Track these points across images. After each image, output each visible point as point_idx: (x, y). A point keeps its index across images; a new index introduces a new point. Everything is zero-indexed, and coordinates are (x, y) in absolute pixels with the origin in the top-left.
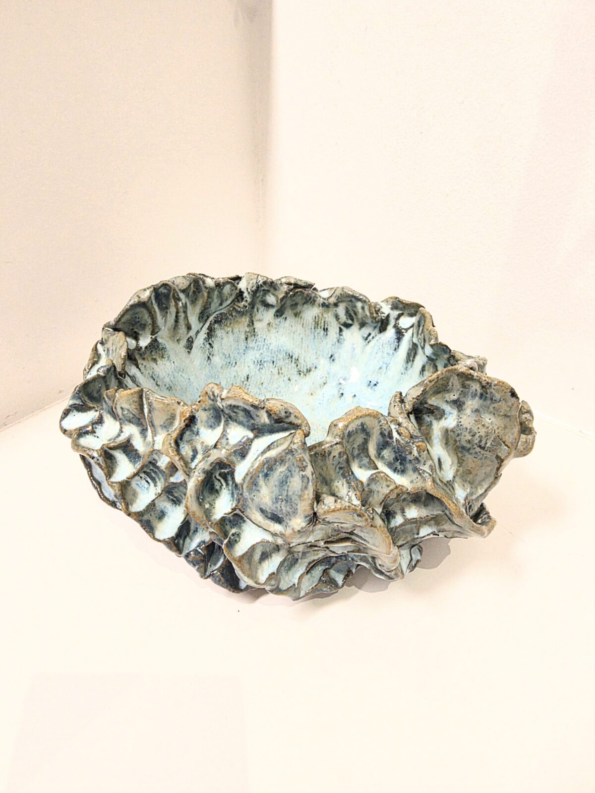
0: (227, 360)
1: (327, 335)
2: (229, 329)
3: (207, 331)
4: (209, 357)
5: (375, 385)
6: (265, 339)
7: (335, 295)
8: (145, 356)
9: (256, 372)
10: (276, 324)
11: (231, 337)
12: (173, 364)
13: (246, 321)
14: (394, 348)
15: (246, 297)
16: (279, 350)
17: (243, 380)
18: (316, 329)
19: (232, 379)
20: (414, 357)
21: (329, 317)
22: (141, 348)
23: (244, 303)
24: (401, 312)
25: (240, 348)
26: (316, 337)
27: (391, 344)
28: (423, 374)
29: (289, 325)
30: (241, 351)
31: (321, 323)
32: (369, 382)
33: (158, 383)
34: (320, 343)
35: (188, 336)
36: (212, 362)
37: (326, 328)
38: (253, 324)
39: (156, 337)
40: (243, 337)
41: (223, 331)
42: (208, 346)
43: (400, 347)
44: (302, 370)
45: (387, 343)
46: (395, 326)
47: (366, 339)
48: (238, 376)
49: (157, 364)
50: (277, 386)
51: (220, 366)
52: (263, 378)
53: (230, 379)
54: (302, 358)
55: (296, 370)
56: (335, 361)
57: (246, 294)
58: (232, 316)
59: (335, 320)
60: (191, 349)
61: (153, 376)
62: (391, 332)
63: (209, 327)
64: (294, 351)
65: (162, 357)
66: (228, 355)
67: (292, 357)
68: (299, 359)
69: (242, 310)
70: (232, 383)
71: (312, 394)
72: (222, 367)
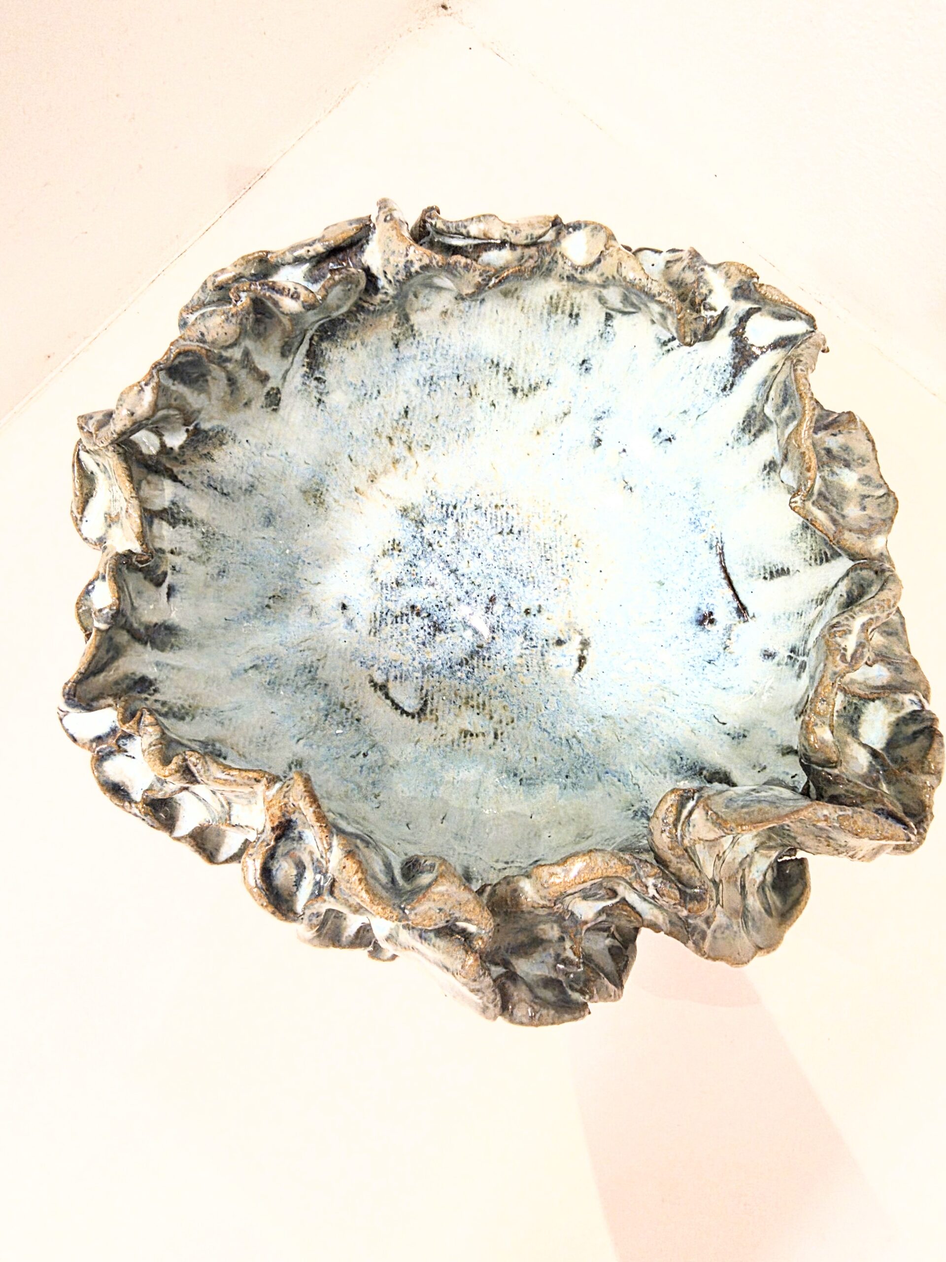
0: (359, 393)
1: (577, 323)
2: (353, 343)
3: (306, 360)
4: (319, 400)
5: (669, 440)
6: (437, 339)
7: (601, 267)
8: (185, 458)
9: (422, 398)
10: (460, 311)
11: (361, 352)
12: (246, 445)
13: (391, 319)
14: (722, 386)
15: (383, 288)
16: (469, 356)
17: (396, 417)
18: (553, 315)
19: (375, 421)
20: (760, 431)
21: (584, 298)
22: (172, 449)
23: (380, 296)
24: (756, 306)
25: (383, 364)
26: (552, 327)
27: (716, 373)
28: (769, 473)
29: (491, 311)
30: (386, 369)
31: (564, 306)
32: (657, 430)
33: (225, 491)
34: (561, 337)
35: (266, 390)
36: (327, 405)
37: (574, 313)
38: (407, 319)
39: (196, 425)
40: (390, 344)
41: (342, 349)
42: (314, 383)
43: (735, 387)
44: (519, 386)
45: (710, 367)
46: (738, 335)
47: (665, 344)
48: (386, 413)
49: (213, 460)
50: (468, 419)
51: (347, 405)
52: (438, 406)
53: (371, 422)
54: (521, 366)
55: (507, 385)
56: (591, 371)
57: (382, 282)
58: (359, 321)
59: (597, 301)
60: (278, 405)
61: (212, 483)
62: (723, 342)
63: (308, 351)
64: (501, 355)
65: (221, 444)
66: (360, 383)
67: (498, 365)
68: (514, 369)
69: (377, 308)
70: (375, 427)
71: (538, 433)
72: (350, 407)
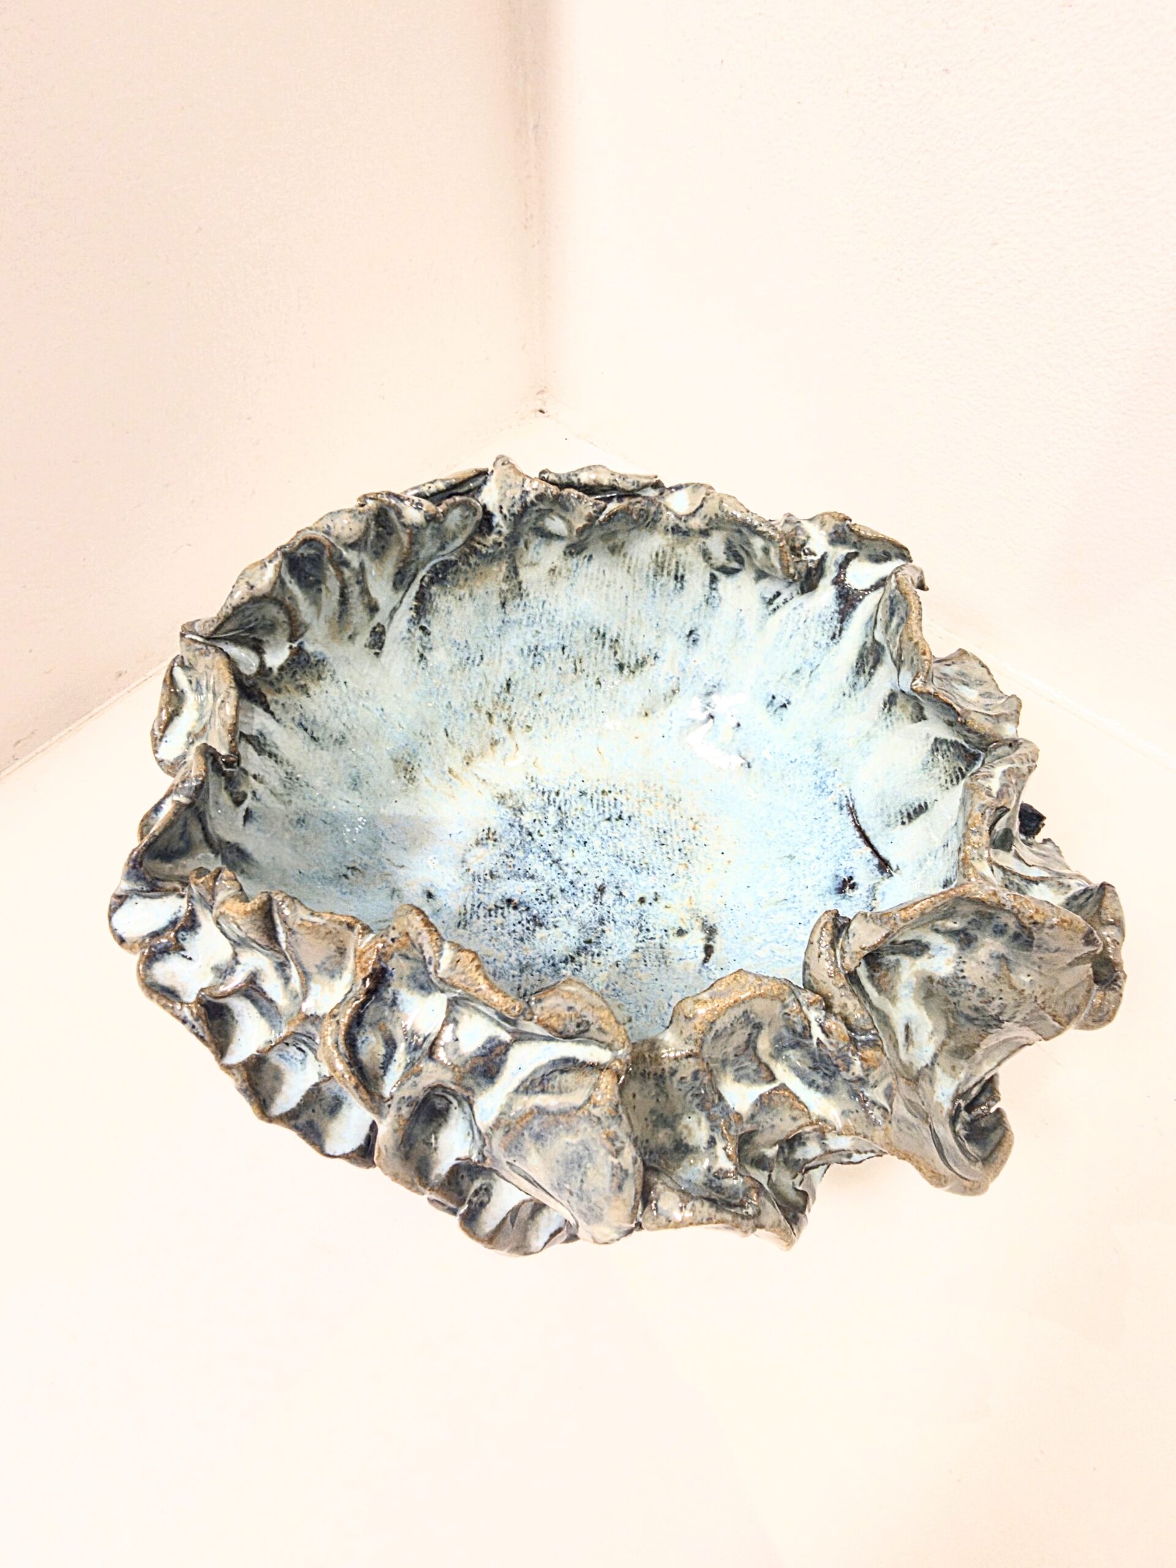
0: (462, 655)
1: (682, 588)
2: (462, 592)
3: (415, 603)
4: (422, 656)
5: (784, 706)
6: (544, 602)
7: (703, 511)
8: (282, 685)
9: (525, 670)
10: (569, 570)
11: (469, 607)
12: (344, 687)
13: (501, 570)
14: (831, 634)
15: (497, 525)
16: (576, 624)
17: (498, 690)
18: (659, 577)
19: (476, 691)
20: (874, 667)
21: (689, 554)
22: (270, 669)
23: (494, 536)
24: (853, 550)
25: (489, 625)
26: (658, 593)
27: (824, 623)
28: (889, 710)
29: (599, 570)
30: (491, 631)
31: (669, 565)
32: (770, 698)
33: (315, 735)
34: (666, 605)
35: (374, 623)
36: (430, 664)
37: (679, 575)
38: (517, 574)
39: (301, 643)
40: (496, 602)
41: (450, 597)
42: (419, 633)
43: (844, 633)
44: (625, 661)
45: (816, 618)
46: (838, 582)
47: (770, 602)
48: (487, 683)
49: (309, 696)
50: (572, 698)
51: (449, 668)
52: (542, 682)
53: (471, 692)
54: (627, 638)
55: (613, 662)
56: (699, 643)
57: (498, 519)
58: (470, 565)
59: (701, 559)
60: (381, 648)
61: (304, 723)
62: (826, 592)
63: (417, 593)
64: (608, 624)
65: (320, 678)
66: (464, 644)
67: (604, 635)
68: (620, 641)
69: (491, 551)
70: (474, 700)
71: (646, 714)
72: (451, 671)
